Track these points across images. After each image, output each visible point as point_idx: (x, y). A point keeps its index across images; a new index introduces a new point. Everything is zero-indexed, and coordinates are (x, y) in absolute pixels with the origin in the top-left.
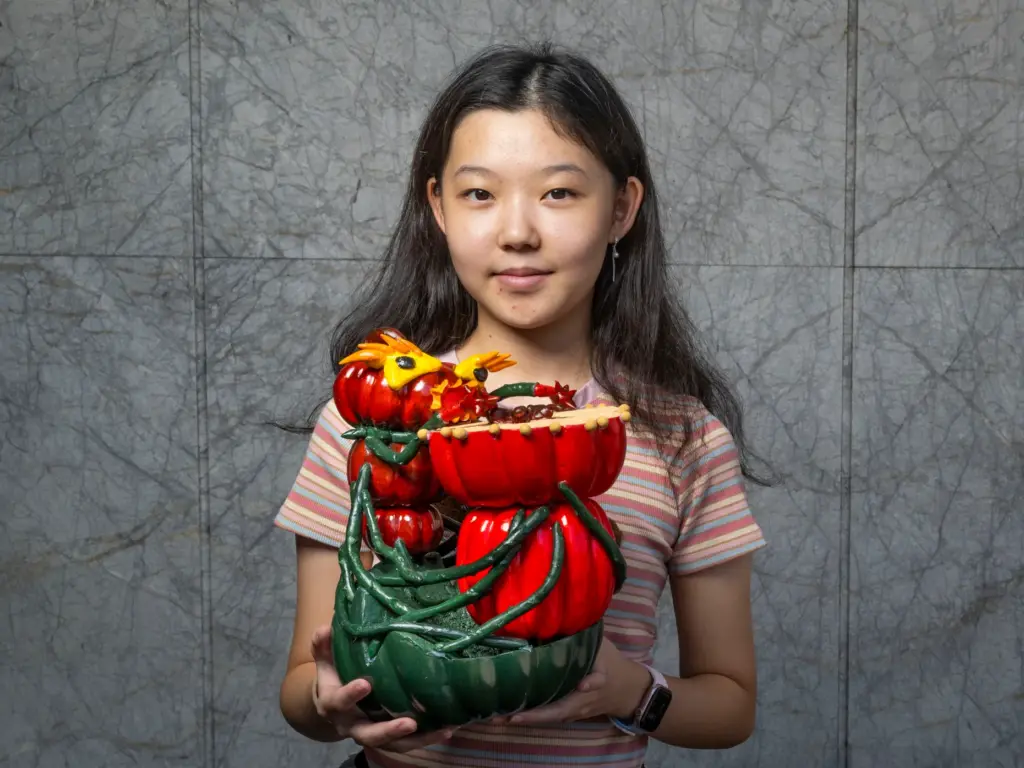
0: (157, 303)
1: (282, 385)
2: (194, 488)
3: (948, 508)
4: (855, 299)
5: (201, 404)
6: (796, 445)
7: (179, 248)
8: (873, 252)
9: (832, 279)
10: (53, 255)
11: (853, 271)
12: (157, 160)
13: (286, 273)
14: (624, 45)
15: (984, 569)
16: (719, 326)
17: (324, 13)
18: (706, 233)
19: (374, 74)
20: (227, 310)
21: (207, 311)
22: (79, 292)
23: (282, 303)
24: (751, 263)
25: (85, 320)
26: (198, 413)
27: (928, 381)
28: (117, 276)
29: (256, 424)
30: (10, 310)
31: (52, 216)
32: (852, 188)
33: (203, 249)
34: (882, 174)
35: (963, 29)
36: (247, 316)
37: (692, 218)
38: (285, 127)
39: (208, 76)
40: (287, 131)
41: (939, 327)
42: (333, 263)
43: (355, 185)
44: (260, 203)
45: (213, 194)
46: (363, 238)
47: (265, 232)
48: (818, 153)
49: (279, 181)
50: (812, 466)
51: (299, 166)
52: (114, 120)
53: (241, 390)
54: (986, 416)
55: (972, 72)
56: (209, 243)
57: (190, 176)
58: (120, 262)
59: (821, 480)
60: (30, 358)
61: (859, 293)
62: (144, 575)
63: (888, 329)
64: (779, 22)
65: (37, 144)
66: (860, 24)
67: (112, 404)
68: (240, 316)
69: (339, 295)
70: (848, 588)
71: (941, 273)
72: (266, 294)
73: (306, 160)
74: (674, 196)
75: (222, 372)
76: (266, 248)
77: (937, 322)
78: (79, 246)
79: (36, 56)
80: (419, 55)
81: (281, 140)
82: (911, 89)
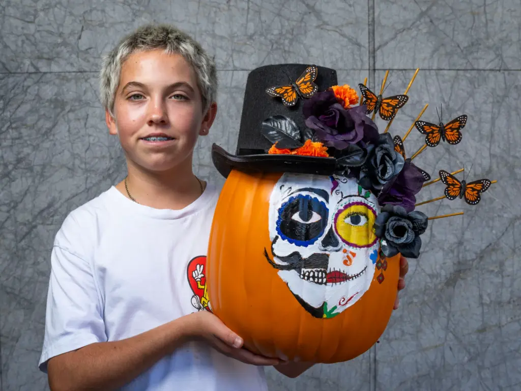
1: (38, 145)
4: (376, 88)
8: (386, 61)
9: (361, 76)
11: (374, 74)
13: (40, 81)
15: (459, 253)
18: (285, 51)
20: (9, 102)
23: (39, 97)
29: (24, 168)
32: (372, 23)
34: (391, 15)
36: (19, 106)
37: (276, 43)
42: (67, 74)
43: (80, 29)
44: (27, 42)
45: (2, 38)
46: (85, 59)
47: (30, 58)
48: (352, 2)
49: (38, 29)
51: (49, 20)
53: (15, 149)
54: (458, 158)
61: (378, 85)
68: (15, 106)
69: (71, 93)
71: (428, 73)
72: (30, 93)
73: (53, 16)
74: (265, 30)
75: (5, 139)
76: (30, 67)
77: (426, 102)
81: (39, 6)
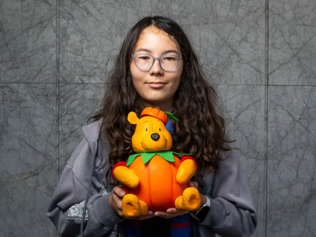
0: (44, 98)
1: (83, 123)
2: (54, 157)
3: (299, 164)
4: (269, 95)
5: (57, 130)
6: (249, 143)
7: (52, 80)
8: (274, 80)
9: (261, 89)
10: (13, 83)
11: (268, 87)
12: (45, 53)
13: (85, 88)
14: (193, 15)
15: (312, 185)
16: (224, 104)
17: (99, 6)
18: (220, 75)
19: (114, 25)
20: (66, 100)
21: (60, 100)
22: (20, 95)
23: (83, 97)
24: (235, 84)
25: (22, 103)
26: (56, 133)
27: (293, 123)
28: (32, 89)
29: (75, 137)
31: (12, 70)
32: (267, 60)
33: (59, 80)
34: (277, 55)
35: (302, 10)
36: (72, 102)
37: (215, 70)
38: (86, 42)
39: (62, 26)
41: (296, 105)
42: (100, 85)
43: (107, 59)
44: (77, 66)
45: (63, 63)
47: (78, 75)
48: (256, 48)
49: (83, 59)
50: (255, 150)
51: (90, 54)
52: (32, 40)
53: (70, 125)
54: (312, 134)
55: (305, 23)
56: (61, 79)
57: (55, 58)
58: (33, 85)
59: (258, 154)
60: (4, 115)
61: (270, 94)
62: (38, 185)
63: (280, 105)
64: (243, 7)
65: (9, 48)
66: (270, 8)
67: (29, 130)
68: (70, 102)
69: (101, 95)
70: (267, 191)
71: (296, 87)
73: (92, 52)
74: (209, 63)
75: (64, 120)
76: (79, 80)
77: (295, 103)
78: (20, 80)
79: (9, 21)
80: (128, 19)
81: (84, 46)
82: (286, 28)
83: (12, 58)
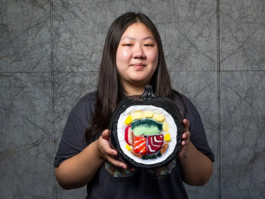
0: (42, 84)
1: (73, 104)
3: (245, 134)
5: (53, 110)
6: (205, 117)
7: (48, 70)
8: (224, 67)
9: (214, 74)
10: (16, 73)
11: (220, 72)
12: (42, 48)
13: (74, 76)
14: (159, 16)
15: (255, 149)
16: (185, 87)
17: (84, 10)
18: (181, 63)
19: (96, 25)
20: (59, 86)
21: (54, 86)
22: (23, 82)
23: (73, 83)
24: (193, 70)
25: (24, 89)
26: (52, 112)
27: (240, 100)
28: (32, 77)
29: (67, 114)
30: (6, 87)
31: (16, 63)
32: (219, 51)
33: (53, 70)
34: (226, 47)
35: (246, 10)
36: (64, 87)
37: (178, 59)
38: (74, 39)
39: (55, 27)
40: (74, 40)
41: (242, 86)
42: (86, 73)
43: (91, 53)
44: (68, 58)
45: (56, 56)
46: (93, 66)
47: (69, 65)
48: (210, 42)
49: (72, 53)
50: (210, 122)
51: (77, 48)
52: (32, 38)
53: (63, 106)
54: (255, 109)
55: (249, 21)
56: (55, 68)
57: (50, 52)
58: (33, 74)
59: (212, 126)
60: (11, 99)
61: (221, 78)
62: (39, 153)
63: (229, 87)
64: (199, 9)
65: (13, 45)
66: (220, 9)
67: (31, 110)
68: (62, 87)
69: (87, 81)
70: (220, 154)
71: (242, 72)
72: (69, 81)
73: (79, 47)
74: (173, 54)
75: (58, 101)
76: (69, 69)
77: (241, 85)
78: (23, 70)
79: (13, 23)
80: (108, 20)
81: (73, 42)
82: (233, 26)
83: (15, 53)
